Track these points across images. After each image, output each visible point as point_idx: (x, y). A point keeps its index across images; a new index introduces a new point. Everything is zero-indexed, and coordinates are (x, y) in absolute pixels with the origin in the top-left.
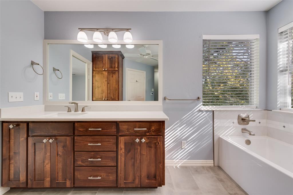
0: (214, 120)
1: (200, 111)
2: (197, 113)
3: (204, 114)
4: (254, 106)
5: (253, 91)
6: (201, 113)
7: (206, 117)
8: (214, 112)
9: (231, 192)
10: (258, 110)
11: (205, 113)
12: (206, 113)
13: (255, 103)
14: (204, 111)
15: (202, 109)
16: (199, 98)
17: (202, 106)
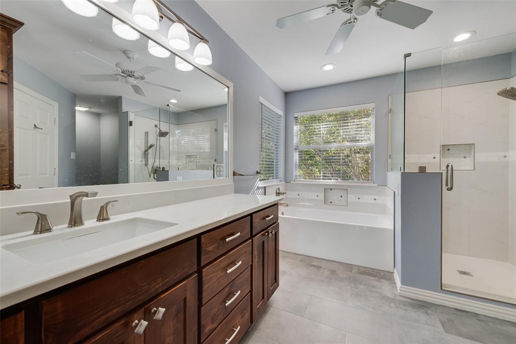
2: (256, 191)
4: (279, 179)
5: (277, 165)
6: (258, 190)
8: (266, 188)
10: (283, 183)
12: (261, 190)
13: (281, 176)
14: (260, 188)
15: (259, 185)
16: (258, 173)
17: (259, 182)
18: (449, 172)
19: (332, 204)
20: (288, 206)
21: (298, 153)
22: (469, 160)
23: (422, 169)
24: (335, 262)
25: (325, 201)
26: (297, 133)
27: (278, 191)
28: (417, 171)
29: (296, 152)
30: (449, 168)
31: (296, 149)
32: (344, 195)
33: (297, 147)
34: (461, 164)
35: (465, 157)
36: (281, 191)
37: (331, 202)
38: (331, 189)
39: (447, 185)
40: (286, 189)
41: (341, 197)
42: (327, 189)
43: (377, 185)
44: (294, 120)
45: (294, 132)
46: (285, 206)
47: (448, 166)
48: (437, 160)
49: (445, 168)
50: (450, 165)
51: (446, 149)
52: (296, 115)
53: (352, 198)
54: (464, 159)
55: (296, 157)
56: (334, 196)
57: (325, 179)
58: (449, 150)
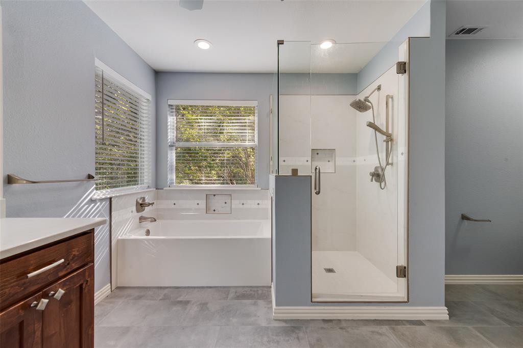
0: (112, 213)
1: (92, 201)
2: (87, 206)
3: (98, 207)
4: (145, 185)
5: (143, 166)
6: (93, 205)
7: (100, 210)
8: (112, 199)
9: (161, 298)
10: (151, 189)
11: (99, 204)
12: (101, 204)
13: (145, 181)
14: (97, 201)
15: (95, 197)
16: (90, 177)
17: (95, 191)
18: (317, 174)
19: (216, 212)
20: (155, 221)
21: (174, 152)
22: (331, 163)
23: (295, 171)
24: (210, 287)
25: (208, 209)
26: (173, 125)
27: (140, 202)
28: (290, 174)
29: (172, 150)
30: (317, 171)
31: (171, 146)
32: (228, 201)
33: (174, 143)
34: (326, 167)
35: (329, 161)
36: (147, 201)
37: (214, 210)
38: (214, 195)
39: (315, 189)
40: (157, 197)
41: (226, 203)
42: (209, 196)
43: (260, 189)
44: (168, 109)
45: (169, 124)
46: (151, 222)
47: (316, 169)
48: (309, 163)
49: (314, 171)
50: (317, 167)
51: (315, 152)
52: (171, 102)
53: (236, 204)
54: (328, 162)
55: (172, 156)
56: (217, 203)
57: (208, 183)
58: (318, 154)
